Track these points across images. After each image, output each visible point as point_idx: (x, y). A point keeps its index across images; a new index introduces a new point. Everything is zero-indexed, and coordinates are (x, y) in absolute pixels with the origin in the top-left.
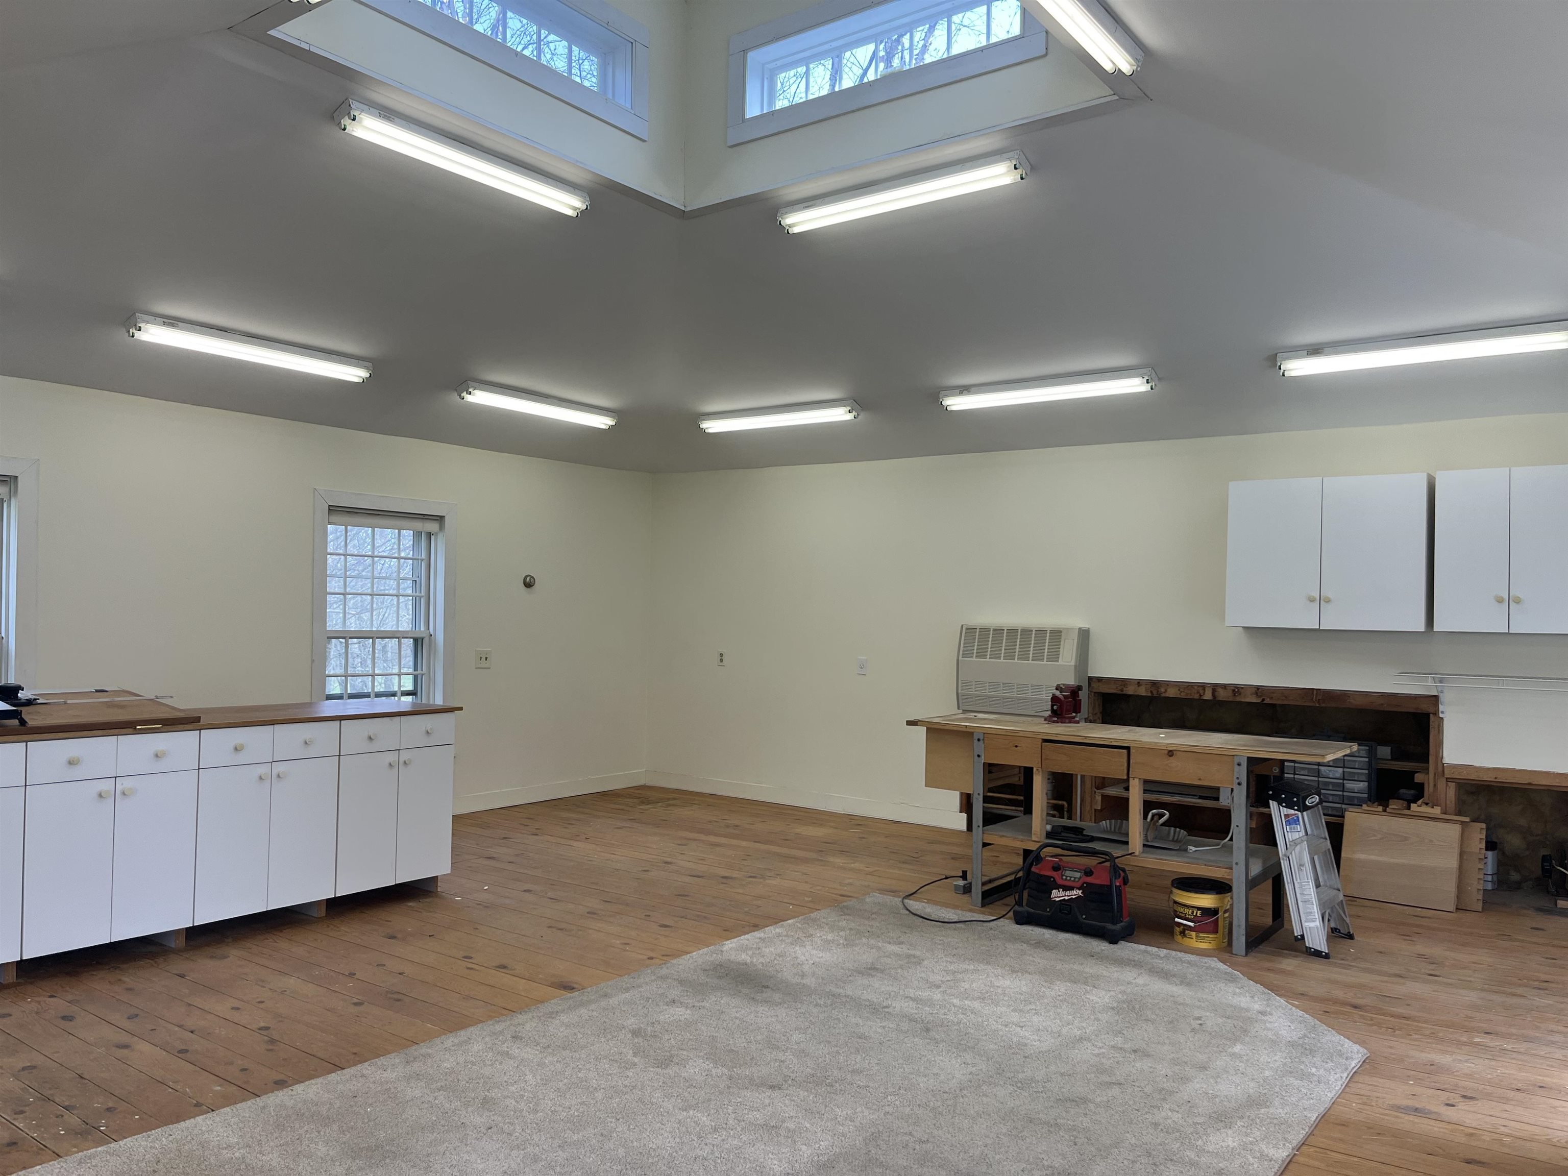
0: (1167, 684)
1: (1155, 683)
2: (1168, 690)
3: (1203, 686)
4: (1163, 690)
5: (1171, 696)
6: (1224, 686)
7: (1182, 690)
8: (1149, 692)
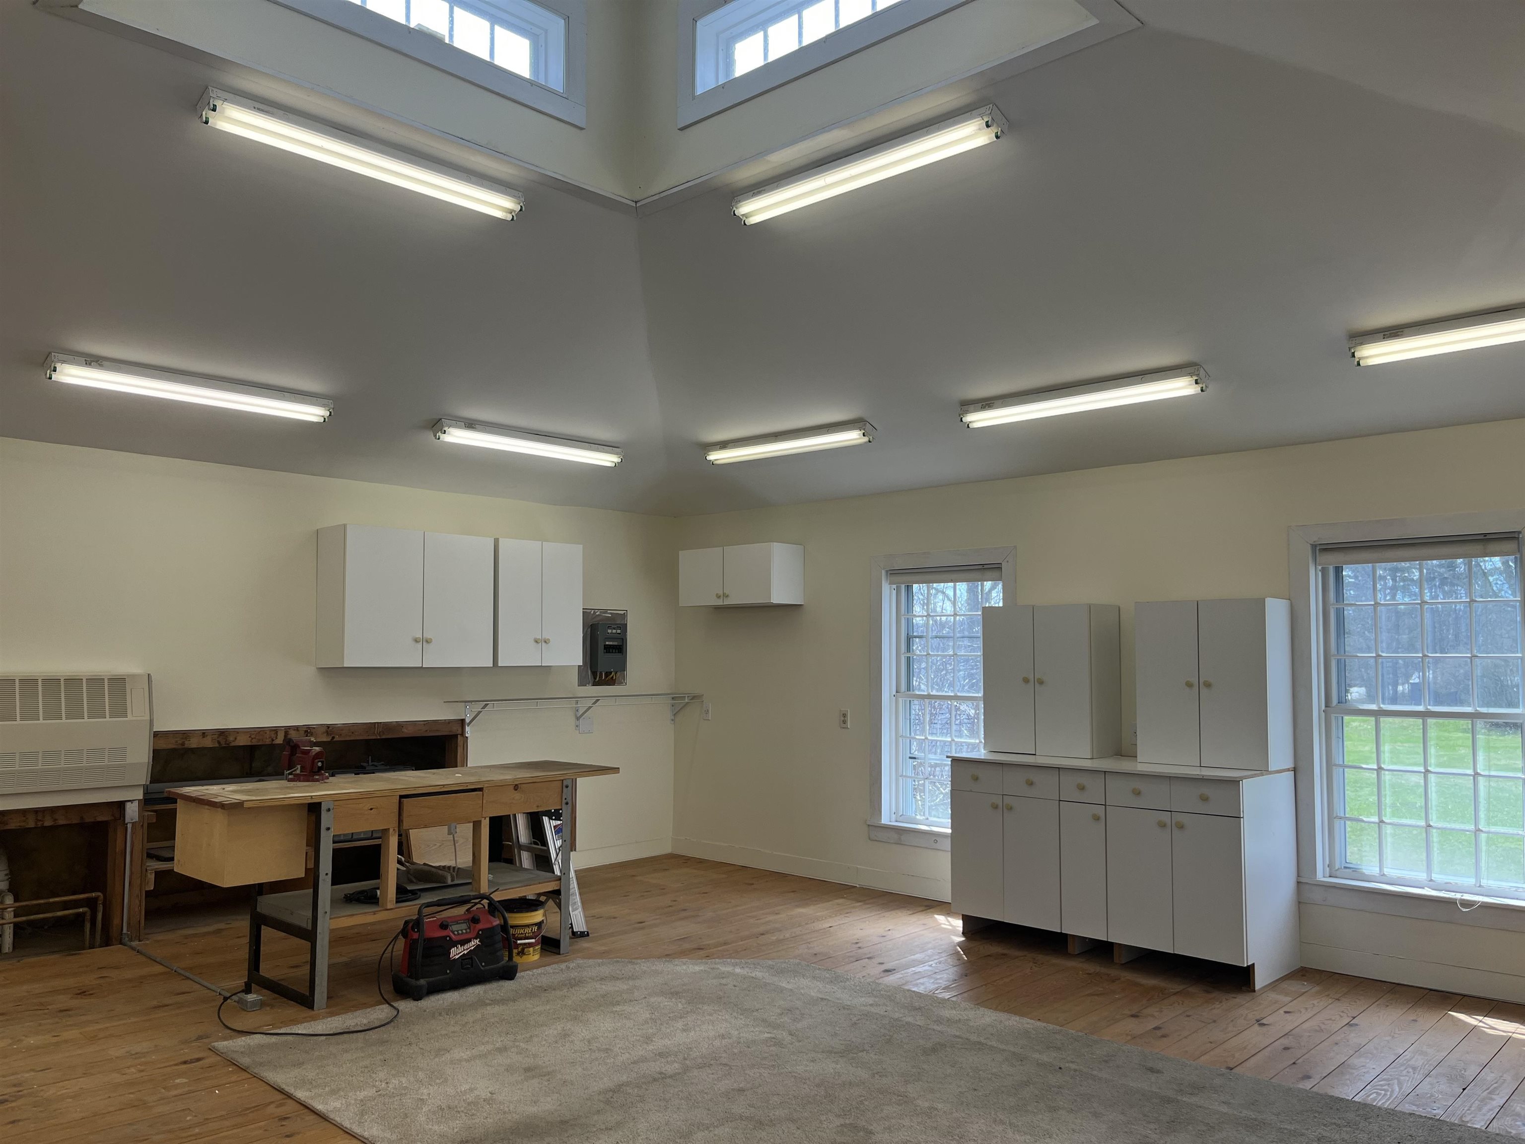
0: (236, 731)
1: (223, 732)
2: (238, 738)
3: (275, 730)
4: (231, 738)
5: (241, 744)
6: (297, 728)
7: (253, 737)
8: (216, 743)
